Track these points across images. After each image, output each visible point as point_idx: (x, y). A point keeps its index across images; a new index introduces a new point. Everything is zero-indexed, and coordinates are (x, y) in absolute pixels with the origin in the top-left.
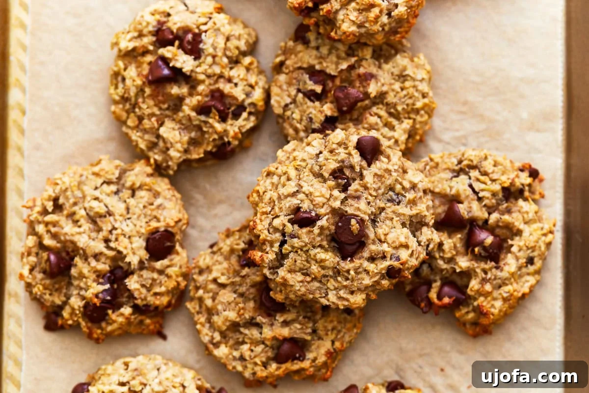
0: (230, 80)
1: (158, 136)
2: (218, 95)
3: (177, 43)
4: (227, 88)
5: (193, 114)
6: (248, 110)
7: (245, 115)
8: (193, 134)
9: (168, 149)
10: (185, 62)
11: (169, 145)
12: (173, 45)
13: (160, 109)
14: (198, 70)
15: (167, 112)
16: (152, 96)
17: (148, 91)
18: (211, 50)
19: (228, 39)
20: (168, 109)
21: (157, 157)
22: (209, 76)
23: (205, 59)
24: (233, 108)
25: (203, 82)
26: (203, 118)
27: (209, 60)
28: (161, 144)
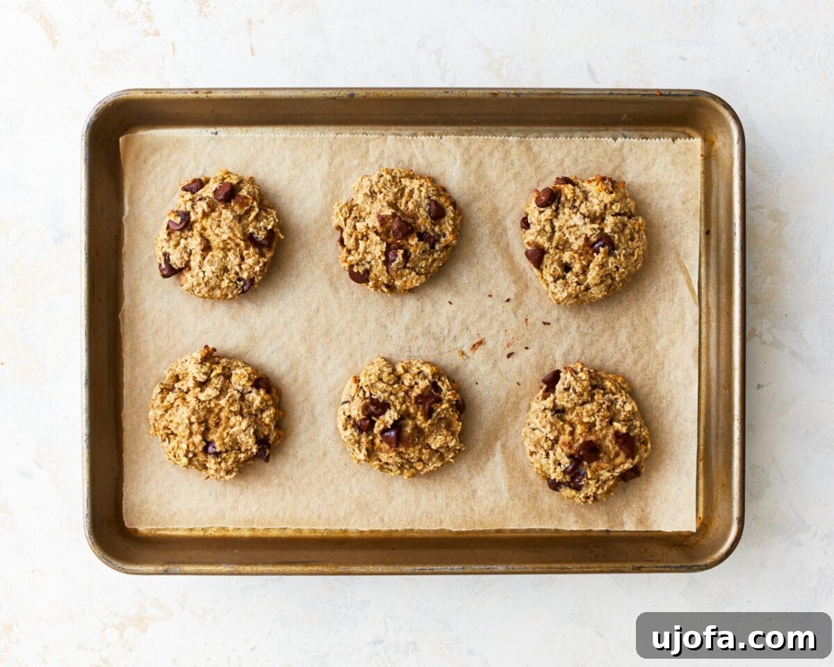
0: (411, 387)
1: (437, 451)
2: (421, 399)
3: (374, 418)
4: (417, 391)
5: (430, 421)
6: (437, 380)
7: (440, 384)
8: (443, 425)
9: (448, 446)
10: (390, 417)
11: (446, 445)
12: (374, 422)
13: (417, 444)
14: (398, 408)
15: (421, 439)
16: (407, 448)
17: (402, 449)
18: (386, 394)
19: (380, 380)
20: (419, 439)
21: (450, 456)
22: (404, 402)
23: (391, 400)
24: (433, 391)
25: (407, 407)
26: (435, 415)
27: (392, 398)
28: (442, 450)
